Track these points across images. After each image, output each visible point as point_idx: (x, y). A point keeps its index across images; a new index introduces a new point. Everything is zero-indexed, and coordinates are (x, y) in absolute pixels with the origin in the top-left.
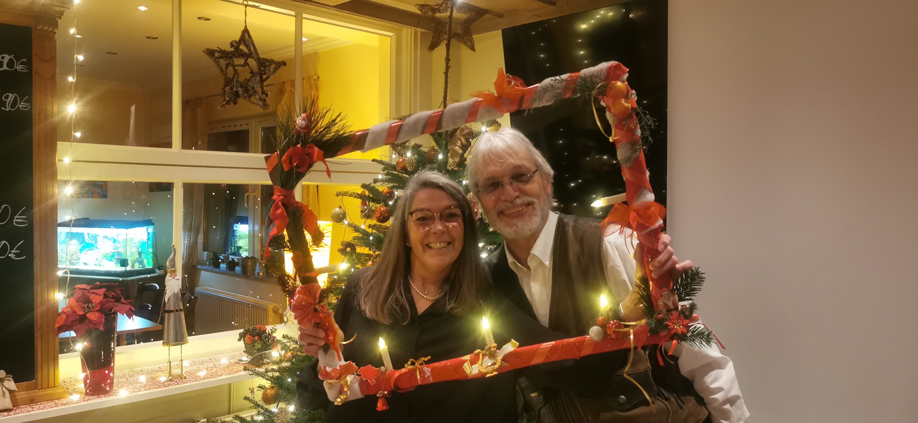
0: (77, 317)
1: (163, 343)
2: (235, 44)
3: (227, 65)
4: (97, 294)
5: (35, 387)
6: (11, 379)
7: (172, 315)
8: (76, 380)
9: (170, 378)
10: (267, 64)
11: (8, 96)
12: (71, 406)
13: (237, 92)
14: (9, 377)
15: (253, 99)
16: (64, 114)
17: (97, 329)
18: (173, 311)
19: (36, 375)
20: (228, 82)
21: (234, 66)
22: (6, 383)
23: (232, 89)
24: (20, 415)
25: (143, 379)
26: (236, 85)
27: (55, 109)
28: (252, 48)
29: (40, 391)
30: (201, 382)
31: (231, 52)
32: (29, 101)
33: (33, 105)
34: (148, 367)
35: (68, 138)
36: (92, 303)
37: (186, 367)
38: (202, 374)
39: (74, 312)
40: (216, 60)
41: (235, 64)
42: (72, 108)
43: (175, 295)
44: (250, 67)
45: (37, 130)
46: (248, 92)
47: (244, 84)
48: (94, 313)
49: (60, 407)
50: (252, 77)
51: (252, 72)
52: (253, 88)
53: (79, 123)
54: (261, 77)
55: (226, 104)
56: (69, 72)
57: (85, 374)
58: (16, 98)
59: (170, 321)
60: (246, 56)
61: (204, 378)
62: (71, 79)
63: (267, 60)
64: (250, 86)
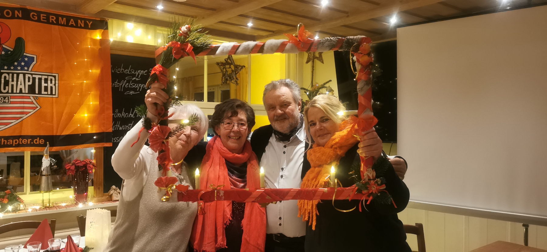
2: (226, 60)
3: (223, 68)
10: (238, 67)
13: (227, 79)
15: (233, 81)
20: (224, 75)
21: (226, 68)
23: (225, 78)
26: (227, 76)
28: (232, 61)
31: (225, 63)
40: (220, 66)
42: (176, 88)
44: (231, 69)
46: (231, 78)
47: (229, 76)
51: (232, 71)
52: (233, 77)
53: (177, 93)
54: (236, 72)
55: (223, 84)
56: (174, 74)
60: (230, 64)
63: (238, 65)
64: (231, 76)
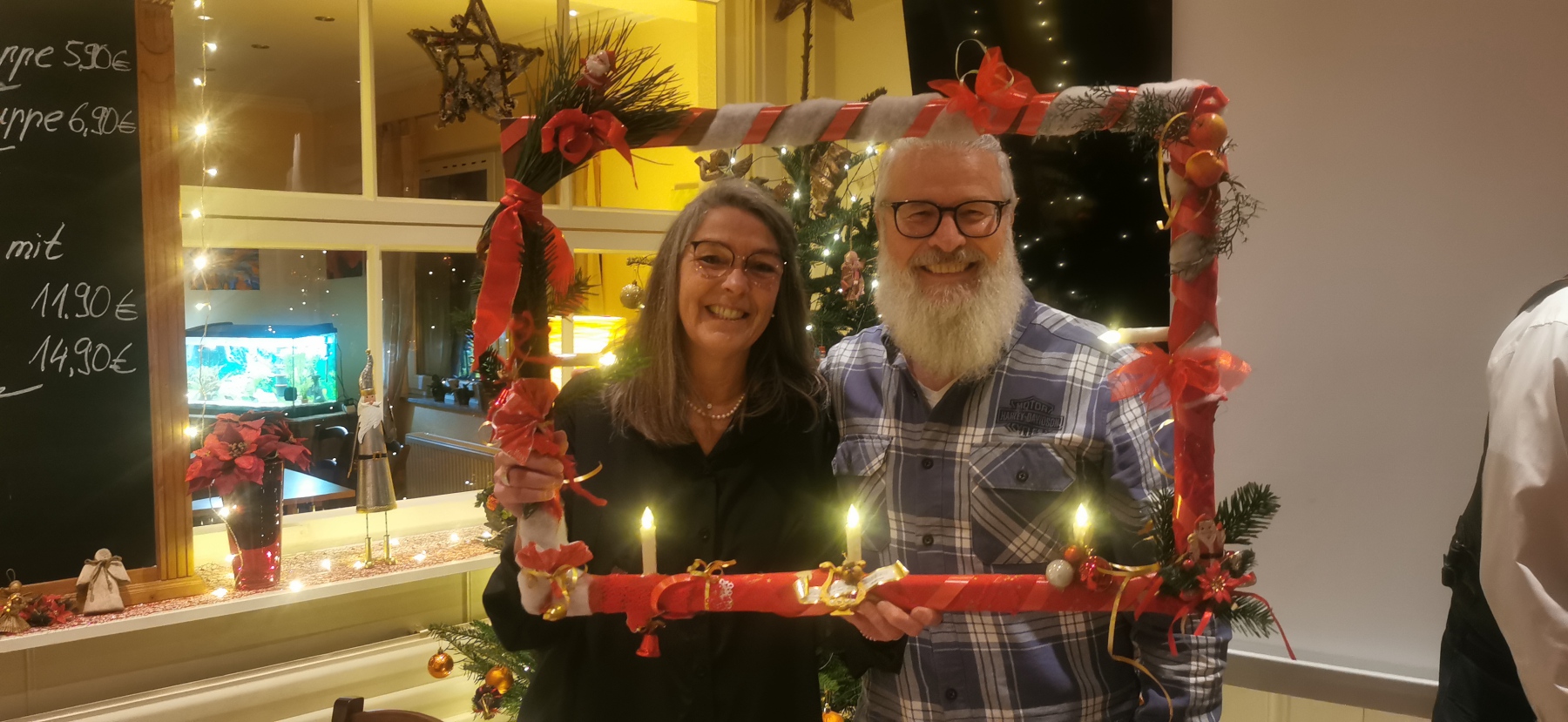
0: (221, 465)
1: (358, 509)
2: (459, 21)
3: (448, 57)
4: (251, 428)
5: (158, 577)
6: (120, 563)
7: (369, 462)
8: (220, 568)
9: (370, 563)
10: (513, 52)
11: (101, 109)
12: (214, 605)
13: (465, 101)
14: (118, 559)
15: (490, 112)
16: (189, 139)
17: (253, 484)
18: (370, 457)
19: (157, 558)
20: (450, 84)
21: (458, 58)
22: (112, 569)
23: (455, 95)
24: (135, 618)
25: (326, 564)
26: (463, 89)
27: (175, 131)
28: (487, 27)
29: (164, 582)
30: (418, 569)
31: (452, 35)
32: (134, 119)
33: (140, 124)
34: (335, 548)
35: (197, 179)
36: (243, 441)
37: (394, 548)
38: (420, 558)
39: (216, 456)
40: (430, 48)
41: (461, 53)
42: (202, 130)
43: (374, 431)
44: (484, 59)
45: (148, 165)
46: (483, 100)
47: (476, 89)
48: (248, 457)
49: (197, 607)
50: (488, 75)
51: (488, 67)
52: (490, 93)
53: (215, 152)
54: (503, 75)
55: (447, 120)
56: (197, 70)
57: (235, 555)
58: (112, 117)
59: (367, 475)
60: (480, 40)
61: (424, 564)
62: (197, 82)
63: (512, 47)
64: (485, 90)
